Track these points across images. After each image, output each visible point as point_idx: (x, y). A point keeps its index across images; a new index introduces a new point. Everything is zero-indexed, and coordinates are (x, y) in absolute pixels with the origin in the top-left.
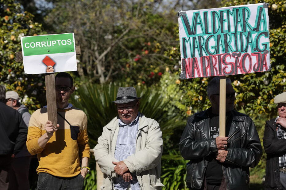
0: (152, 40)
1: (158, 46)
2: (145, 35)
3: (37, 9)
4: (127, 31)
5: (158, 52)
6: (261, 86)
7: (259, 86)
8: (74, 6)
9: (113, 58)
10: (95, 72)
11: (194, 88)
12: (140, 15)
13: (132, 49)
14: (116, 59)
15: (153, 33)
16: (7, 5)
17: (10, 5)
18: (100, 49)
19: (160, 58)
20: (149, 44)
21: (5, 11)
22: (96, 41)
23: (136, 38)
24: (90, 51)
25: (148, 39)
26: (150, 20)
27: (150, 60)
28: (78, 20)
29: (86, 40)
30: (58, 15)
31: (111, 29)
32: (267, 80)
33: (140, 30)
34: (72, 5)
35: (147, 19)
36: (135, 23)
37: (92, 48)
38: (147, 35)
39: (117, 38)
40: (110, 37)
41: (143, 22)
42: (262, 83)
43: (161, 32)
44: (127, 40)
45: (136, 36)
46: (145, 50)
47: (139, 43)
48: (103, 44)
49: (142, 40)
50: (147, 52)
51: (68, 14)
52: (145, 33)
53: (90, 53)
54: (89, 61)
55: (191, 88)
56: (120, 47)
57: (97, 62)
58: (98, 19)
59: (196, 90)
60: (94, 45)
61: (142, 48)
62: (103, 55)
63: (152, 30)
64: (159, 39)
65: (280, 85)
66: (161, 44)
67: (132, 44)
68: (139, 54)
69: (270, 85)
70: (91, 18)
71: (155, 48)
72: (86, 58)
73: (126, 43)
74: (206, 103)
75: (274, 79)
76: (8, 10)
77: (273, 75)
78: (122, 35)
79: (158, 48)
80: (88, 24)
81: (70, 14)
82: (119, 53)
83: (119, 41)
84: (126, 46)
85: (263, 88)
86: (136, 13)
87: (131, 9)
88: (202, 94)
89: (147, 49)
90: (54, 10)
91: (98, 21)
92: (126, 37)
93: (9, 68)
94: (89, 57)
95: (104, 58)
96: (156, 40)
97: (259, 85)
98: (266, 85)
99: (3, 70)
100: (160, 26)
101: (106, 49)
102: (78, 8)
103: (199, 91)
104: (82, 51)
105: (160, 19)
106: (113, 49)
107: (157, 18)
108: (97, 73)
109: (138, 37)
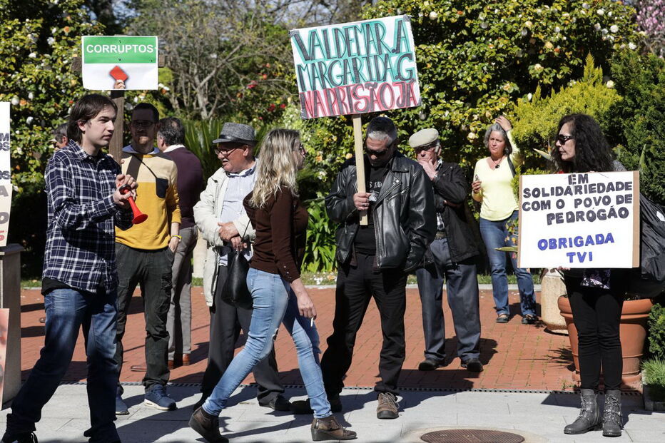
0: (273, 60)
1: (280, 68)
2: (263, 53)
3: (114, 18)
4: (238, 47)
5: (280, 76)
6: (416, 121)
7: (413, 122)
8: (165, 13)
9: (219, 85)
10: (194, 104)
11: (326, 125)
12: (255, 26)
13: (245, 73)
14: (224, 87)
15: (273, 50)
16: (67, 12)
17: (71, 11)
18: (202, 73)
19: (283, 85)
20: (268, 65)
21: (65, 20)
22: (196, 62)
23: (250, 57)
24: (187, 75)
25: (267, 59)
26: (269, 33)
27: (269, 86)
28: (170, 33)
29: (182, 61)
30: (143, 25)
31: (215, 45)
32: (424, 113)
33: (255, 46)
34: (162, 13)
35: (266, 32)
36: (249, 37)
37: (190, 71)
38: (266, 53)
39: (225, 57)
40: (214, 56)
41: (260, 36)
42: (417, 117)
43: (283, 49)
44: (238, 61)
45: (250, 54)
46: (263, 74)
47: (254, 64)
48: (205, 66)
49: (258, 60)
50: (265, 77)
51: (156, 25)
52: (263, 51)
53: (187, 78)
54: (186, 89)
55: (321, 126)
56: (229, 70)
57: (197, 90)
58: (198, 31)
59: (329, 128)
60: (193, 66)
61: (259, 72)
62: (205, 80)
63: (271, 47)
64: (282, 58)
65: (442, 120)
66: (284, 65)
67: (246, 66)
68: (255, 79)
69: (429, 119)
70: (188, 29)
71: (277, 71)
72: (181, 85)
73: (237, 64)
74: (342, 145)
75: (433, 111)
76: (69, 18)
77: (431, 106)
78: (231, 53)
79: (281, 71)
80: (184, 38)
81: (160, 25)
82: (227, 79)
83: (227, 60)
84: (237, 69)
85: (419, 124)
86: (251, 23)
87: (244, 17)
88: (336, 133)
89: (266, 72)
90: (137, 19)
91: (197, 34)
92: (236, 57)
93: (70, 99)
94: (186, 83)
95: (207, 85)
96: (277, 60)
97: (414, 120)
98: (422, 120)
99: (62, 101)
100: (284, 40)
101: (209, 72)
102: (170, 16)
103: (332, 129)
104: (176, 76)
105: (283, 32)
106: (219, 73)
107: (280, 30)
108: (198, 105)
109: (254, 56)
